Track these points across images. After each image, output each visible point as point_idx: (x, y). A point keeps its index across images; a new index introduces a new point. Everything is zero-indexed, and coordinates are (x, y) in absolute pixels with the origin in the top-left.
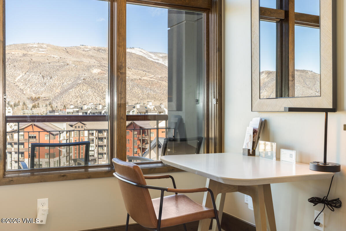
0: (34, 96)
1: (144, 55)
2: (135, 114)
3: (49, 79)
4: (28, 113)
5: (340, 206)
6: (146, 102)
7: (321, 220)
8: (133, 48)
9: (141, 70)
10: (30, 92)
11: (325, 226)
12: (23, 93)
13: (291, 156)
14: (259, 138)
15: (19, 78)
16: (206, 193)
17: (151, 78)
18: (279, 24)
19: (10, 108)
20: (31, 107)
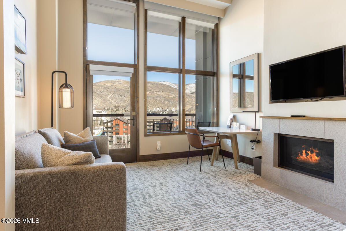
0: (117, 105)
1: (170, 85)
2: (166, 113)
3: (124, 97)
4: (113, 113)
5: (260, 142)
6: (171, 108)
7: (254, 147)
8: (165, 82)
9: (169, 92)
10: (115, 103)
11: (255, 150)
12: (111, 104)
13: (244, 127)
14: (232, 121)
15: (109, 96)
16: (216, 138)
17: (174, 96)
18: (239, 80)
19: (105, 111)
20: (115, 110)
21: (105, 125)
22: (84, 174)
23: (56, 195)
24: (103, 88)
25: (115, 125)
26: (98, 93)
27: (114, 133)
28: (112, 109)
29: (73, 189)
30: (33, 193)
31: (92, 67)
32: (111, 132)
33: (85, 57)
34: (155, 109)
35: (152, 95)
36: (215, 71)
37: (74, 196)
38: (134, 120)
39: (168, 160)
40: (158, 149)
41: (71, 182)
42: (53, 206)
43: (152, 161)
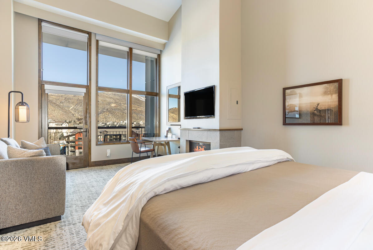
0: (80, 117)
2: (134, 126)
6: (139, 121)
9: (137, 105)
10: (78, 116)
12: (74, 116)
13: (174, 136)
14: (168, 132)
15: (71, 108)
17: (141, 109)
19: (66, 124)
20: (78, 122)
21: (66, 139)
22: (38, 162)
23: (20, 173)
24: (64, 98)
25: (77, 139)
26: (58, 103)
27: (77, 147)
28: (74, 121)
29: (30, 170)
30: (4, 171)
31: (47, 87)
32: (73, 147)
33: (41, 77)
34: (122, 122)
35: (118, 107)
36: (157, 92)
37: (31, 174)
38: (86, 132)
39: (117, 165)
40: (107, 156)
41: (29, 166)
42: (18, 179)
43: (103, 165)
